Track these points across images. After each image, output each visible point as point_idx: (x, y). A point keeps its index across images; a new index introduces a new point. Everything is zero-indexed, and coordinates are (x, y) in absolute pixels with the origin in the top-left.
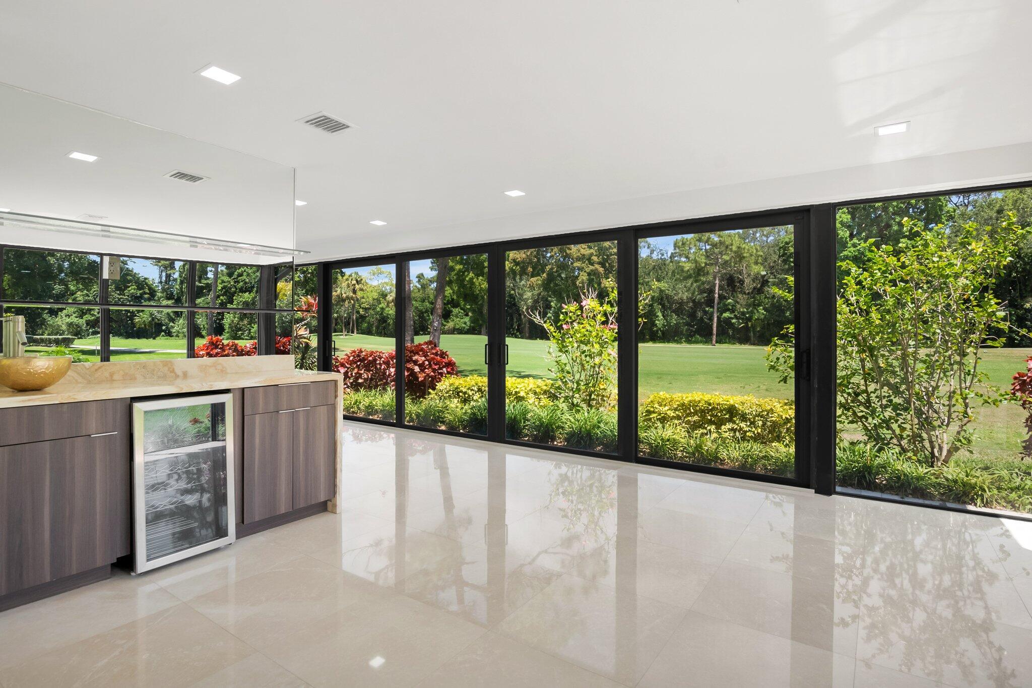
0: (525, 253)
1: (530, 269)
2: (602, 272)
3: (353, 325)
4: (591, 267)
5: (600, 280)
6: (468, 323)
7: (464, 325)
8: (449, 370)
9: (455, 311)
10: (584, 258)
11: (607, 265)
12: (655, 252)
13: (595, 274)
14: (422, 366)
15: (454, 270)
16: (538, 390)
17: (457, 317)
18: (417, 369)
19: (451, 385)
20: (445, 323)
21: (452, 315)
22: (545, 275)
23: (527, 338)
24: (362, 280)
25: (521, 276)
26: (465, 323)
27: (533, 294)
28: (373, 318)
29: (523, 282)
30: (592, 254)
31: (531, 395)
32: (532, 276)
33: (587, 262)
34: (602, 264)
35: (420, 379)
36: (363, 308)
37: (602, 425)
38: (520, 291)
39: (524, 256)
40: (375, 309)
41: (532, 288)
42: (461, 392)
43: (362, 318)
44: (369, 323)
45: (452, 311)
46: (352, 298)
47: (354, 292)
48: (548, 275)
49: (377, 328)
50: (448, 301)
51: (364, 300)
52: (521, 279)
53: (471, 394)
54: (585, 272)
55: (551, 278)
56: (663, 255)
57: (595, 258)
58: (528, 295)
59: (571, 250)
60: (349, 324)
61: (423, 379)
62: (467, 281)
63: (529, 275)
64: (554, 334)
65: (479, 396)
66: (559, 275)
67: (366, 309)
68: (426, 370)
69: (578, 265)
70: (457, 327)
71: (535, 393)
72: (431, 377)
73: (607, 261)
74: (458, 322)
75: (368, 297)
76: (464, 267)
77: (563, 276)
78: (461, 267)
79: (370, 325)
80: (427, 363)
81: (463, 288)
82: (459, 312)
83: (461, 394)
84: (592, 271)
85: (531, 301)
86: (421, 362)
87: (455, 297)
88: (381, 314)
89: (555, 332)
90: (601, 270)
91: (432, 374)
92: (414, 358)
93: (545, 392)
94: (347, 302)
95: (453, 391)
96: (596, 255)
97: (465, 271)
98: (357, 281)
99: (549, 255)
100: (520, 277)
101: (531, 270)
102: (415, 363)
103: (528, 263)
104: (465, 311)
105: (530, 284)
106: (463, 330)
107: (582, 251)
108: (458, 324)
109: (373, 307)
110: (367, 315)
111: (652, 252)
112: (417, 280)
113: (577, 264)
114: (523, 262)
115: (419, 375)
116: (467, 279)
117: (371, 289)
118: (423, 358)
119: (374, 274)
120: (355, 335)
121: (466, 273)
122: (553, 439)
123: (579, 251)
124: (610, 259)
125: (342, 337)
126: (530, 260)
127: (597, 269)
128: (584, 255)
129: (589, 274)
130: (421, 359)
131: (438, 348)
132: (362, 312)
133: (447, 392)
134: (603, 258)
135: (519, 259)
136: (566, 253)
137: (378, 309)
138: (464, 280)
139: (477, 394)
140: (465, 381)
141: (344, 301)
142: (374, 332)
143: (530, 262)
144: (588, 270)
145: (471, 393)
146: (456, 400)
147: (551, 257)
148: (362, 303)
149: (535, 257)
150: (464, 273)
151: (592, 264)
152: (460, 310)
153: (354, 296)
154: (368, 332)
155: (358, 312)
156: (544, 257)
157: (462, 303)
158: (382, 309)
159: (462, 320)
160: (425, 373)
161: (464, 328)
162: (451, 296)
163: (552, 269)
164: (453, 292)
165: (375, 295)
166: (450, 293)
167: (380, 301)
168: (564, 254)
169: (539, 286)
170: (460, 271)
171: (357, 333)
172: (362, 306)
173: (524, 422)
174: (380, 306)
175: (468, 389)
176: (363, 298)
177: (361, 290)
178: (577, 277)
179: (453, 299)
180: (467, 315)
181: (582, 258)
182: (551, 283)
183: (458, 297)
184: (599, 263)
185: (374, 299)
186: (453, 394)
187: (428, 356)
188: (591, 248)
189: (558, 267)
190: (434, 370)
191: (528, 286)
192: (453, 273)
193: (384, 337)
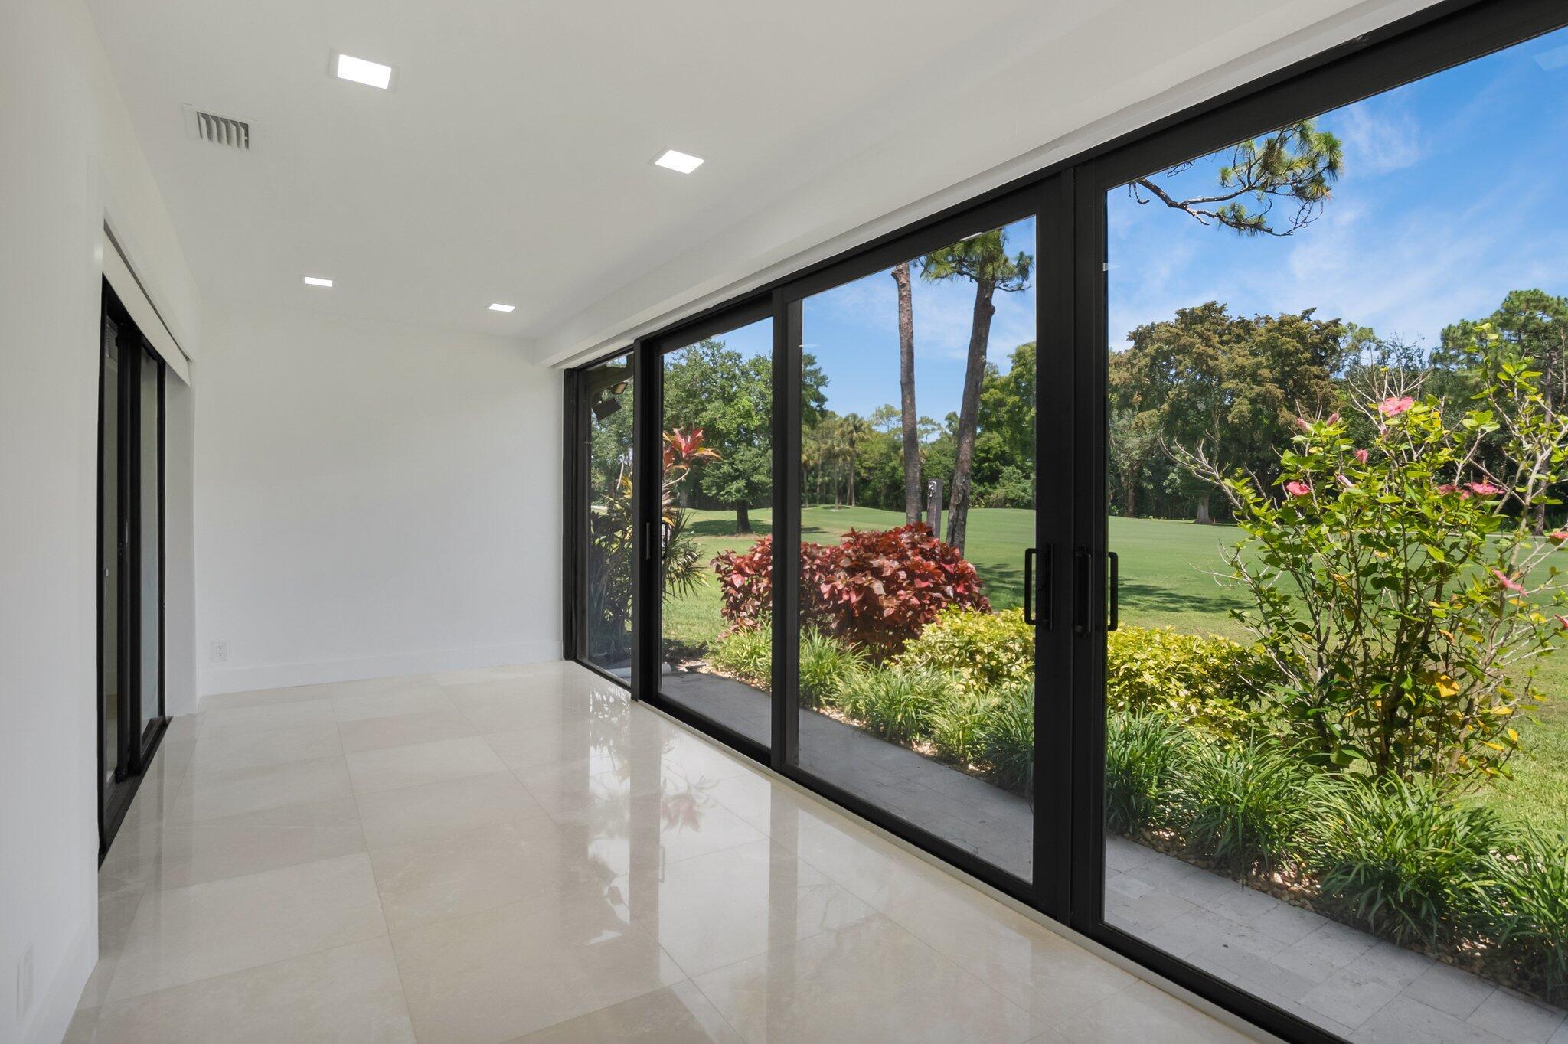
0: (1128, 370)
1: (1137, 397)
2: (1281, 397)
3: (851, 493)
4: (1258, 389)
5: (1275, 411)
6: (1030, 491)
7: (1023, 494)
8: (959, 590)
9: (1008, 470)
10: (1244, 372)
11: (1291, 383)
12: (1393, 355)
13: (1264, 401)
14: (892, 585)
15: (1005, 405)
16: (1195, 669)
17: (1010, 479)
18: (878, 587)
19: (957, 632)
20: (990, 490)
21: (1002, 477)
22: (1165, 406)
23: (1130, 515)
24: (862, 425)
25: (1121, 408)
26: (1025, 490)
27: (1141, 441)
28: (879, 483)
29: (1124, 421)
30: (1259, 365)
31: (1174, 685)
32: (1141, 409)
33: (1248, 379)
34: (1280, 382)
35: (887, 612)
36: (865, 468)
37: (1493, 859)
38: (1119, 437)
39: (1126, 375)
40: (882, 469)
41: (1140, 429)
42: (980, 652)
43: (865, 482)
44: (874, 490)
45: (1001, 472)
46: (848, 453)
47: (852, 443)
48: (1171, 406)
49: (887, 497)
50: (995, 454)
51: (867, 456)
52: (1121, 416)
53: (1005, 661)
54: (1246, 397)
55: (1177, 412)
56: (1411, 359)
57: (1265, 373)
58: (1133, 442)
59: (1217, 359)
60: (845, 491)
61: (892, 611)
62: (1027, 423)
63: (1135, 408)
64: (1255, 510)
65: (1024, 666)
66: (1194, 406)
67: (869, 470)
68: (901, 592)
69: (1231, 385)
70: (1011, 496)
71: (1187, 679)
72: (913, 608)
73: (1291, 377)
74: (1013, 489)
75: (873, 452)
76: (1021, 399)
77: (1201, 406)
78: (1017, 398)
79: (876, 493)
80: (903, 575)
81: (1020, 434)
82: (1014, 473)
83: (978, 658)
84: (1258, 395)
85: (1138, 452)
86: (888, 573)
87: (1006, 449)
88: (893, 477)
89: (1259, 505)
90: (1279, 393)
91: (915, 601)
92: (875, 563)
93: (1215, 674)
94: (841, 459)
95: (960, 648)
96: (1268, 367)
97: (1023, 406)
98: (855, 427)
99: (1173, 372)
100: (1120, 412)
101: (1140, 399)
102: (877, 573)
103: (1134, 387)
104: (1023, 472)
105: (1137, 424)
106: (1022, 502)
107: (1240, 361)
108: (1012, 492)
109: (880, 466)
110: (871, 478)
111: (1385, 356)
112: (947, 423)
113: (1227, 385)
114: (1125, 386)
115: (885, 603)
116: (1027, 418)
117: (878, 438)
118: (896, 564)
119: (882, 418)
120: (853, 508)
121: (1025, 409)
122: (1273, 863)
123: (1233, 361)
124: (1297, 372)
125: (833, 510)
126: (1138, 381)
127: (1269, 392)
128: (1243, 367)
129: (1253, 401)
130: (890, 565)
131: (935, 540)
132: (864, 474)
133: (946, 650)
134: (1283, 372)
135: (1118, 381)
136: (1208, 366)
137: (888, 469)
138: (1021, 420)
139: (1022, 659)
140: (992, 624)
141: (836, 456)
142: (881, 503)
143: (1139, 386)
144: (1250, 394)
145: (1004, 657)
146: (966, 672)
147: (1177, 374)
148: (865, 461)
149: (1147, 376)
150: (1021, 409)
151: (1260, 384)
152: (1015, 470)
153: (851, 449)
154: (874, 504)
155: (858, 474)
156: (1164, 376)
157: (1019, 458)
158: (894, 469)
159: (1019, 485)
160: (898, 598)
161: (1023, 497)
162: (1001, 447)
163: (1179, 395)
164: (1004, 441)
165: (883, 448)
166: (999, 443)
167: (890, 457)
168: (1204, 367)
169: (1155, 427)
170: (1014, 405)
171: (856, 505)
172: (864, 464)
173: (1161, 784)
174: (891, 464)
175: (998, 648)
176: (866, 453)
177: (863, 440)
178: (1228, 409)
179: (1003, 452)
180: (1027, 477)
181: (1239, 373)
182: (1176, 420)
183: (1011, 448)
184: (1274, 381)
185: (882, 455)
186: (959, 655)
187: (908, 558)
188: (1257, 355)
189: (1190, 391)
190: (919, 594)
191: (1134, 425)
192: (1003, 410)
193: (896, 511)
